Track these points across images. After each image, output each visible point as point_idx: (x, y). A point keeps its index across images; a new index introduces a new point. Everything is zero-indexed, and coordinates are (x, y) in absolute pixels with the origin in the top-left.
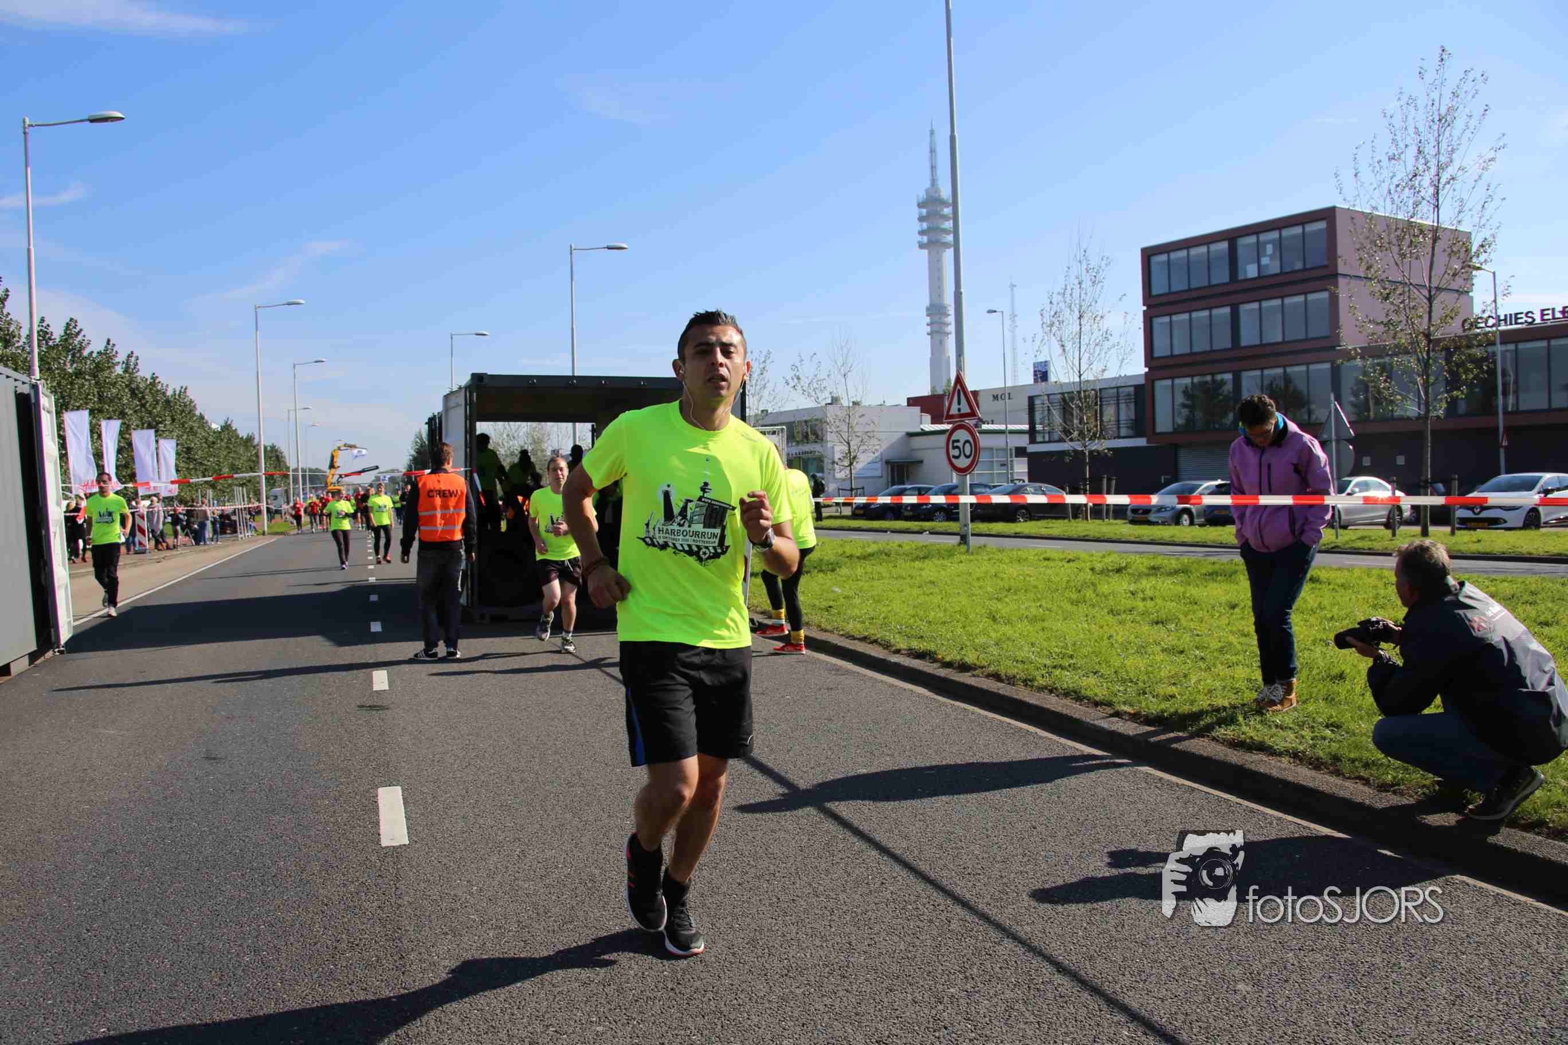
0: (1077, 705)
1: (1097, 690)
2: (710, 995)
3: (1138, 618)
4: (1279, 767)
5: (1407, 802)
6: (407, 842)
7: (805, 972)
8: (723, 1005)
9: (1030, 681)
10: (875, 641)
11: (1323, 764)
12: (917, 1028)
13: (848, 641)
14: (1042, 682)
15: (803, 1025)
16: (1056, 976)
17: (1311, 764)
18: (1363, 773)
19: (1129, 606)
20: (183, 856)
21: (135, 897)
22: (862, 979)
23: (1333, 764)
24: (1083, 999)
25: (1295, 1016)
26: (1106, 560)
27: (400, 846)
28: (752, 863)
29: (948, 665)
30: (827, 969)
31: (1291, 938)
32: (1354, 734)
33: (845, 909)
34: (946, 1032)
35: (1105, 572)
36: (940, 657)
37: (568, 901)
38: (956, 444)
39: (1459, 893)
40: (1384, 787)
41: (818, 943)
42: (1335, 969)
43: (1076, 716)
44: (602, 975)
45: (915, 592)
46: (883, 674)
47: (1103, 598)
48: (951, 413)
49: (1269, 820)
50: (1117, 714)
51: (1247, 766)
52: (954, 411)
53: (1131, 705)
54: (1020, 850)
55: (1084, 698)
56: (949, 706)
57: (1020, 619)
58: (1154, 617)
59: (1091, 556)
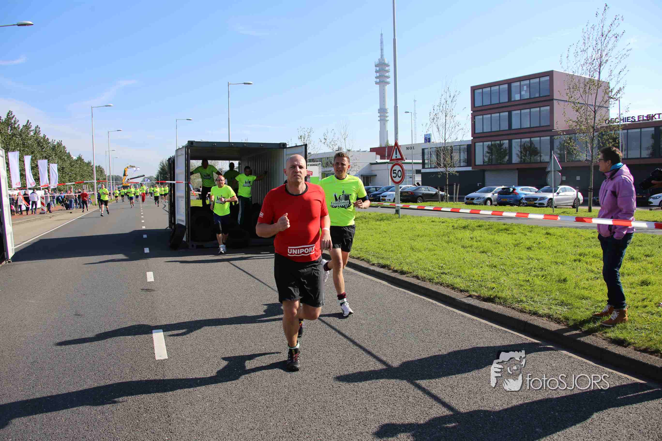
0: (453, 291)
1: (461, 285)
2: (307, 435)
3: (475, 250)
4: (543, 322)
6: (167, 358)
7: (348, 423)
9: (432, 279)
10: (363, 259)
11: (561, 321)
14: (437, 280)
17: (556, 321)
19: (470, 245)
20: (68, 365)
21: (47, 385)
26: (458, 222)
27: (164, 360)
29: (396, 271)
30: (358, 421)
33: (362, 391)
35: (458, 228)
36: (392, 268)
37: (240, 388)
38: (394, 172)
41: (352, 408)
43: (453, 296)
44: (258, 425)
45: (378, 236)
46: (367, 275)
47: (459, 240)
50: (470, 296)
51: (529, 322)
52: (394, 157)
53: (477, 292)
55: (456, 288)
56: (397, 291)
57: (425, 250)
58: (481, 249)
59: (452, 220)
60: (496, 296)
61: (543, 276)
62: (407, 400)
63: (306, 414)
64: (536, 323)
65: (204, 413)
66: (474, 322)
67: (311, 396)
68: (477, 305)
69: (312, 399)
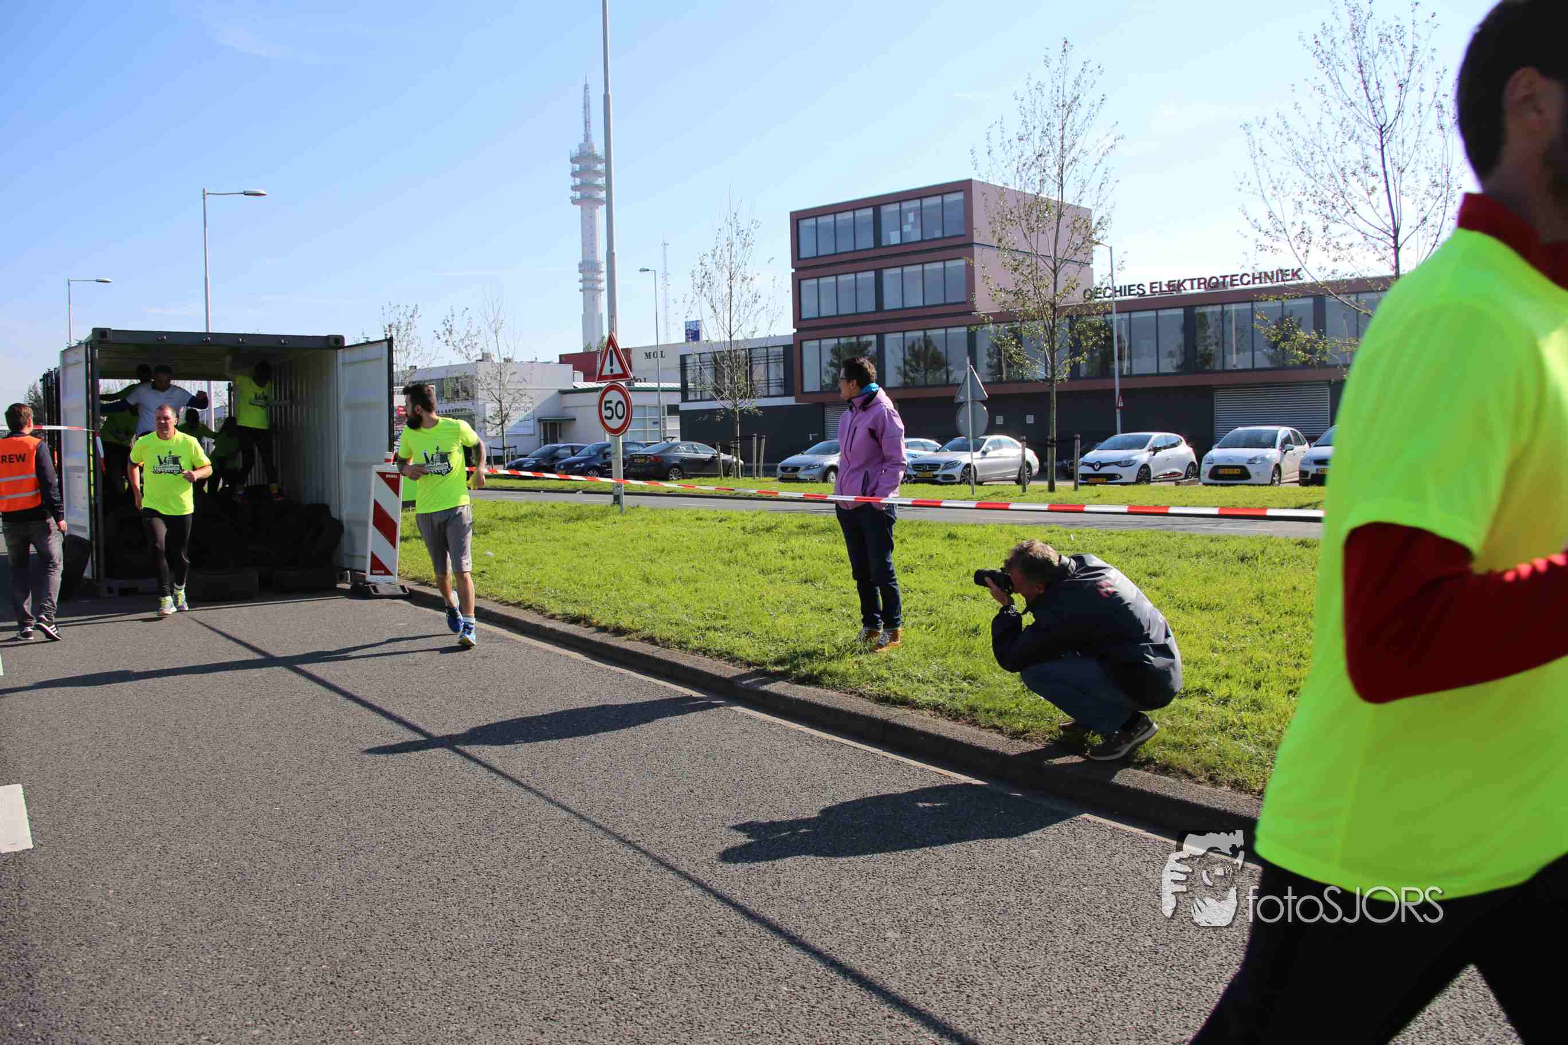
0: (730, 667)
1: (749, 651)
2: (371, 986)
3: (788, 577)
4: (922, 720)
5: (1036, 748)
6: (32, 846)
7: (469, 954)
8: (386, 995)
9: (685, 643)
10: (530, 607)
11: (961, 715)
12: (583, 1001)
13: (502, 606)
14: (695, 644)
15: (469, 1008)
16: (717, 938)
17: (950, 715)
18: (998, 722)
19: (779, 565)
22: (526, 956)
23: (970, 716)
24: (743, 959)
25: (939, 958)
26: (756, 519)
27: (23, 852)
28: (410, 843)
29: (603, 629)
30: (492, 949)
31: (934, 884)
32: (989, 685)
33: (507, 885)
34: (612, 1002)
35: (754, 531)
36: (595, 621)
38: (608, 405)
39: (1081, 830)
40: (1016, 735)
41: (481, 922)
42: (974, 909)
44: (256, 975)
45: (570, 554)
46: (538, 640)
47: (754, 558)
48: (604, 374)
49: (913, 772)
51: (892, 721)
52: (606, 372)
54: (678, 815)
55: (737, 659)
56: (605, 672)
57: (674, 580)
58: (803, 575)
59: (743, 515)
60: (825, 669)
61: (932, 625)
62: (608, 896)
63: (372, 943)
64: (906, 723)
65: (121, 961)
66: (774, 729)
67: (385, 903)
68: (782, 693)
69: (387, 910)
